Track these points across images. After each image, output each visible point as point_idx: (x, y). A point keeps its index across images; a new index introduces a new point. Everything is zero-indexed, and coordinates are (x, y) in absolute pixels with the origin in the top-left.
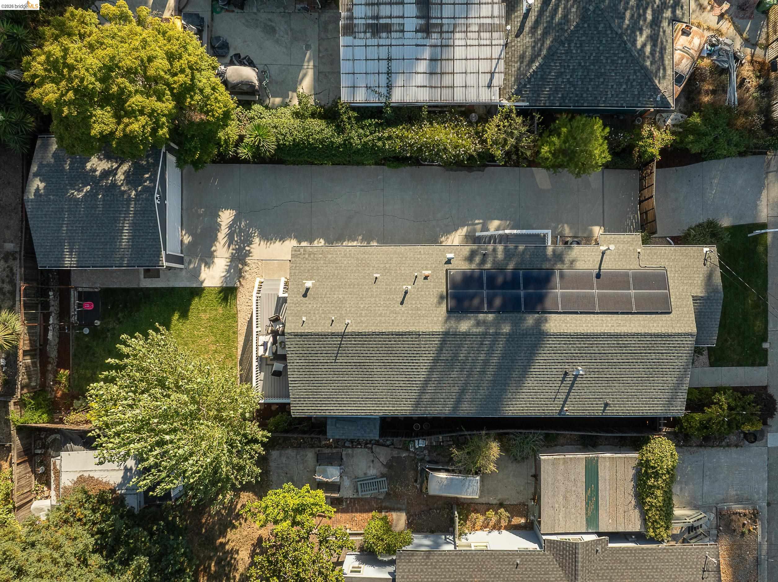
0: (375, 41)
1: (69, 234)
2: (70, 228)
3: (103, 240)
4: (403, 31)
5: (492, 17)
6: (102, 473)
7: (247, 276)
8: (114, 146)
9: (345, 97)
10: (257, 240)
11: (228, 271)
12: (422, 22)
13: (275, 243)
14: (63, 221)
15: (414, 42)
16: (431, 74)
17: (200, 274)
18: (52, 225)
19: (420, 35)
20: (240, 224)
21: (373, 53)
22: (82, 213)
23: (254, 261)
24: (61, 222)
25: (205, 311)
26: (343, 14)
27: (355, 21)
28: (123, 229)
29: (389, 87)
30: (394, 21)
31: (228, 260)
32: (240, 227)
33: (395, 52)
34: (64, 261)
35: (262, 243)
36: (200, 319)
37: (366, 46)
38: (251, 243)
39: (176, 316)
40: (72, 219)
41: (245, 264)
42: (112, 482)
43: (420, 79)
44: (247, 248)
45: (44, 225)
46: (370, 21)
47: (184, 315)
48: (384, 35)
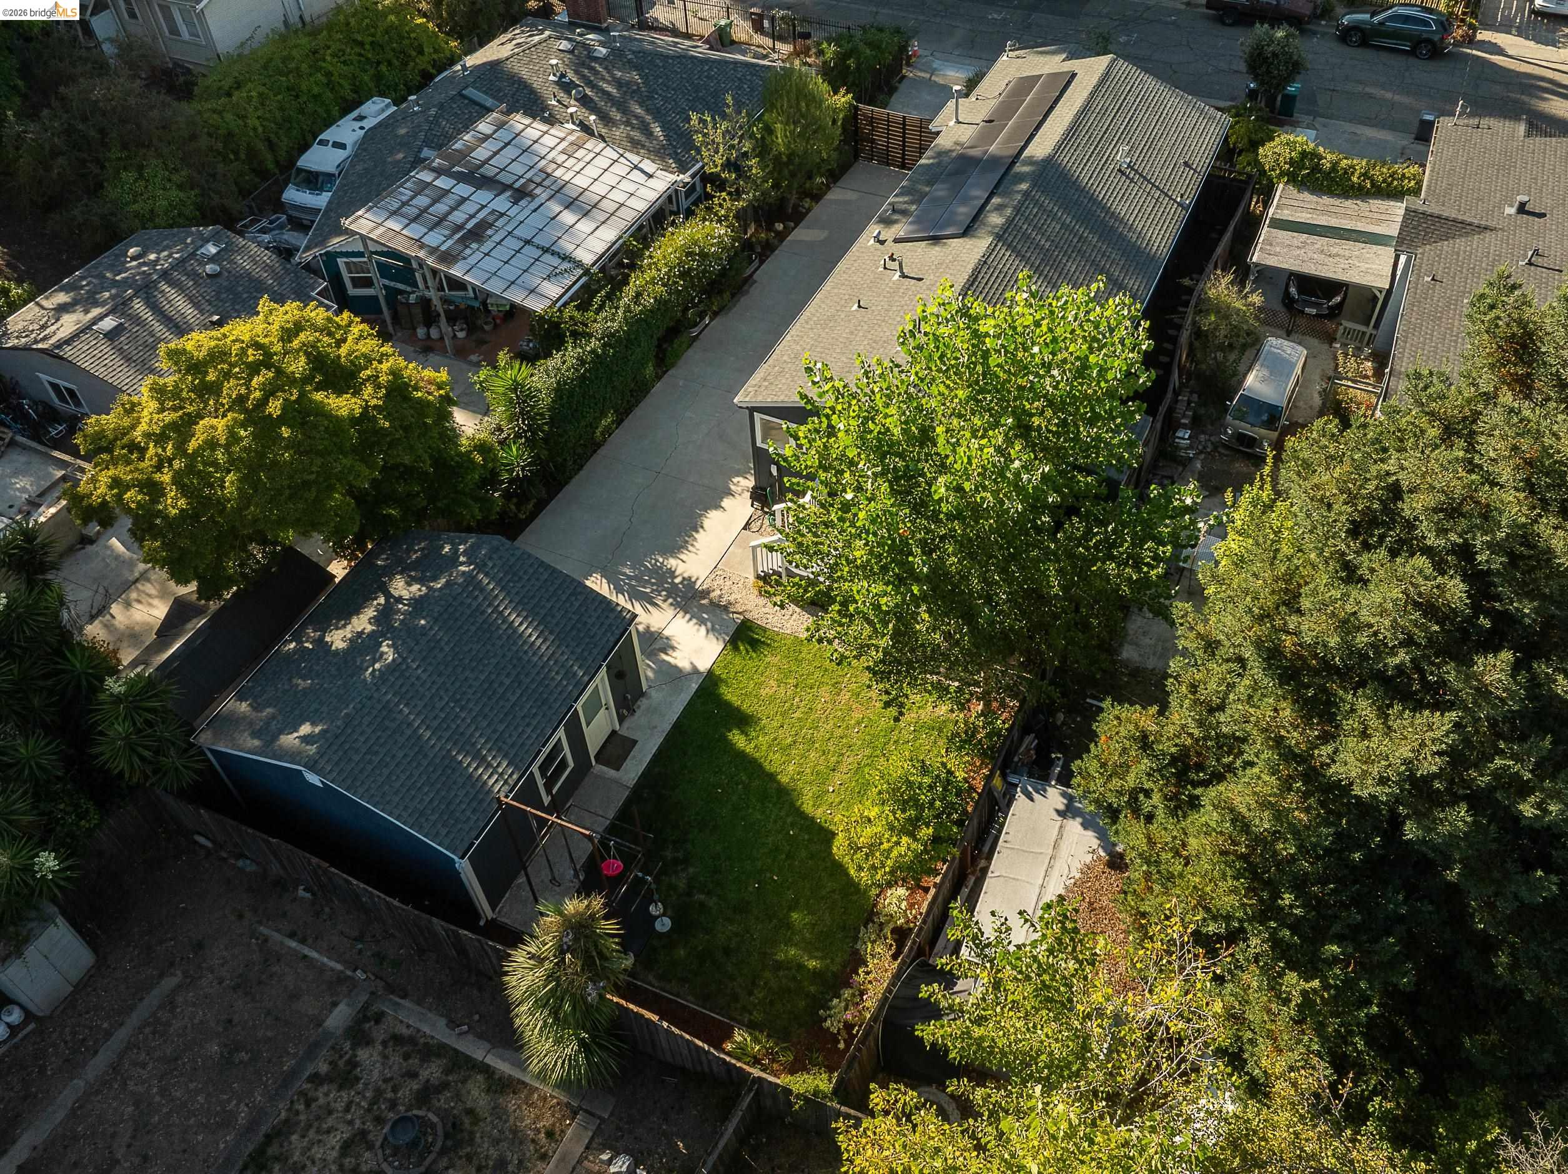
0: (485, 248)
1: (447, 734)
2: (435, 723)
3: (507, 682)
4: (502, 215)
5: (563, 139)
6: (1055, 873)
7: (732, 598)
8: (387, 424)
9: (537, 305)
10: (672, 563)
11: (702, 622)
12: (508, 193)
13: (695, 539)
14: (409, 725)
15: (527, 212)
16: (585, 215)
17: (676, 667)
18: (400, 754)
19: (523, 203)
20: (624, 574)
21: (502, 253)
22: (424, 676)
23: (709, 580)
24: (409, 732)
25: (759, 685)
26: (422, 254)
27: (443, 248)
28: (515, 630)
29: (566, 258)
30: (481, 215)
31: (681, 614)
32: (629, 578)
33: (524, 232)
34: (490, 791)
35: (682, 556)
36: (772, 699)
37: (487, 254)
38: (672, 573)
39: (738, 739)
40: (421, 704)
41: (706, 593)
42: (1088, 858)
43: (585, 226)
44: (677, 581)
45: (386, 772)
46: (457, 236)
47: (744, 721)
48: (489, 232)
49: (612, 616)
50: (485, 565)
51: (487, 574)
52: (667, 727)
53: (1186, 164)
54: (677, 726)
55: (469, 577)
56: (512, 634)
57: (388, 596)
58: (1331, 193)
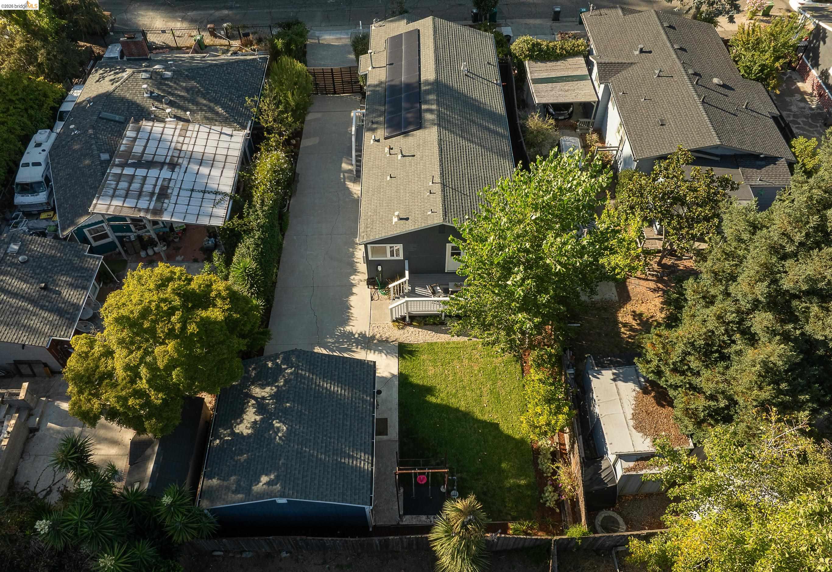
0: (173, 199)
1: (331, 453)
2: (323, 450)
3: (341, 417)
4: (170, 180)
5: (175, 129)
6: (625, 405)
7: (387, 335)
9: (218, 222)
10: (348, 328)
11: (381, 352)
12: (166, 167)
13: (352, 313)
14: (313, 455)
15: (182, 174)
16: (212, 167)
17: (383, 377)
18: (317, 471)
19: (177, 170)
20: (330, 342)
21: (183, 200)
22: (305, 430)
23: (371, 331)
24: (315, 459)
25: (425, 371)
26: (142, 214)
27: (151, 207)
28: (330, 391)
29: (217, 193)
30: (160, 183)
31: (369, 351)
32: (333, 343)
33: (187, 185)
34: (364, 470)
35: (351, 324)
36: (435, 375)
37: (176, 204)
38: (352, 333)
39: (433, 400)
40: (312, 444)
41: (373, 337)
42: (634, 394)
43: (216, 173)
44: (356, 336)
45: (316, 482)
46: (154, 199)
47: (430, 390)
48: (169, 191)
49: (365, 366)
50: (298, 366)
51: (302, 370)
52: (397, 406)
53: (489, 63)
54: (400, 404)
55: (295, 374)
56: (331, 394)
57: (255, 398)
58: (550, 60)
